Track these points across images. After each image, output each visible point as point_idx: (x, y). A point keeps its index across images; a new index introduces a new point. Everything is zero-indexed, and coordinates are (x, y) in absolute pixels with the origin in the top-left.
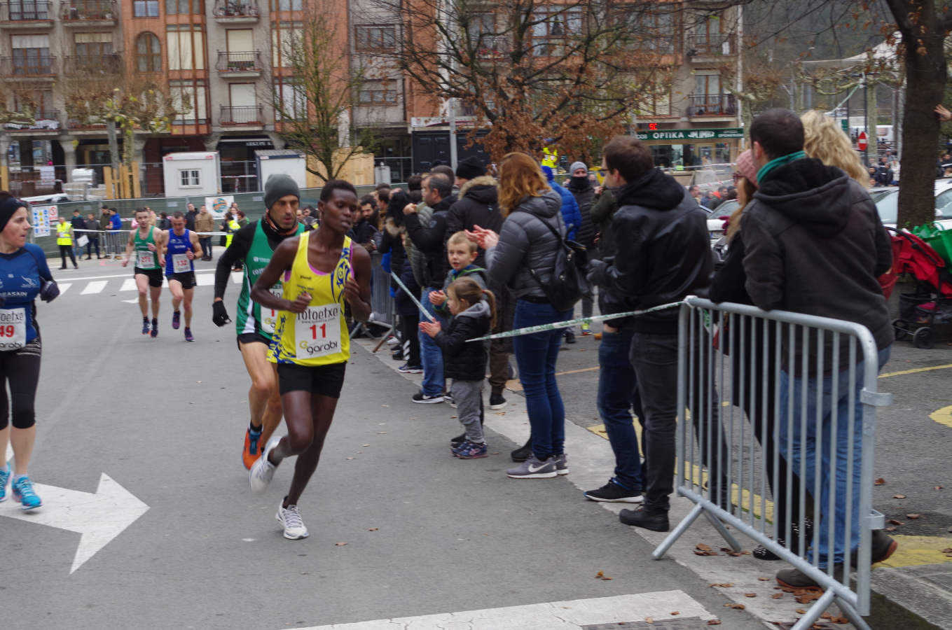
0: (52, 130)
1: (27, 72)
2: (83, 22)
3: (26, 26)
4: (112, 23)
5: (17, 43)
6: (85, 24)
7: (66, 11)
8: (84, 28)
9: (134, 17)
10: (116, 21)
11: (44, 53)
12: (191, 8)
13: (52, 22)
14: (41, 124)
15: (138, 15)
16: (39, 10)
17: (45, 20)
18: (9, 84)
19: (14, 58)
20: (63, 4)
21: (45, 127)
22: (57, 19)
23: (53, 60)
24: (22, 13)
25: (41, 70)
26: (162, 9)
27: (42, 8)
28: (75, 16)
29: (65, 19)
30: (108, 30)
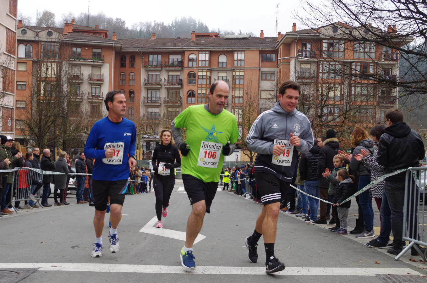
0: (157, 139)
1: (152, 119)
2: (170, 104)
3: (152, 104)
4: (180, 105)
5: (150, 110)
6: (171, 105)
7: (165, 100)
8: (171, 106)
9: (187, 103)
10: (181, 104)
11: (157, 114)
12: (206, 101)
13: (161, 104)
14: (154, 136)
15: (189, 102)
16: (157, 99)
17: (158, 103)
18: (146, 123)
19: (147, 115)
20: (165, 98)
21: (155, 138)
22: (162, 103)
23: (160, 116)
24: (151, 100)
25: (156, 119)
26: (196, 101)
27: (158, 99)
28: (168, 102)
29: (165, 103)
30: (179, 107)
